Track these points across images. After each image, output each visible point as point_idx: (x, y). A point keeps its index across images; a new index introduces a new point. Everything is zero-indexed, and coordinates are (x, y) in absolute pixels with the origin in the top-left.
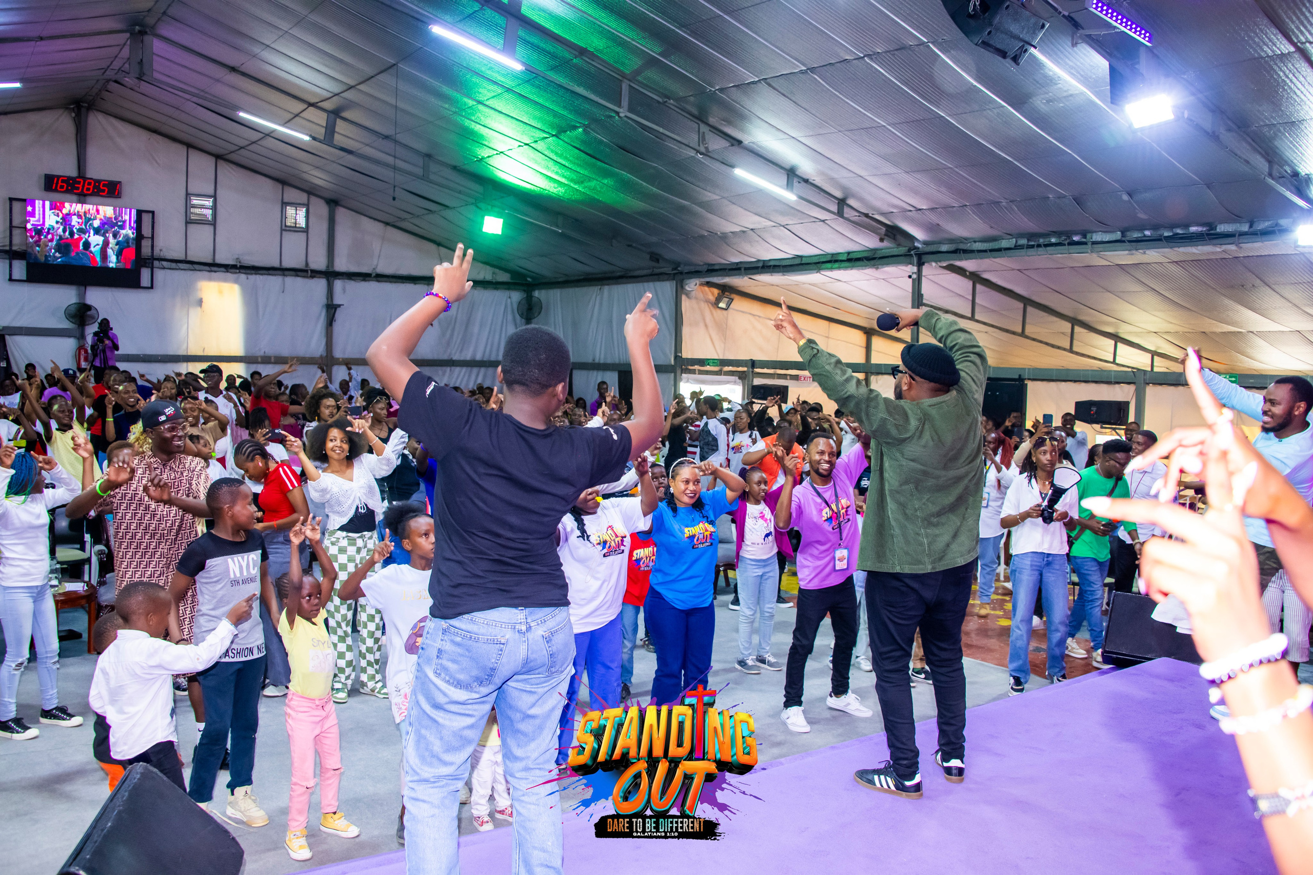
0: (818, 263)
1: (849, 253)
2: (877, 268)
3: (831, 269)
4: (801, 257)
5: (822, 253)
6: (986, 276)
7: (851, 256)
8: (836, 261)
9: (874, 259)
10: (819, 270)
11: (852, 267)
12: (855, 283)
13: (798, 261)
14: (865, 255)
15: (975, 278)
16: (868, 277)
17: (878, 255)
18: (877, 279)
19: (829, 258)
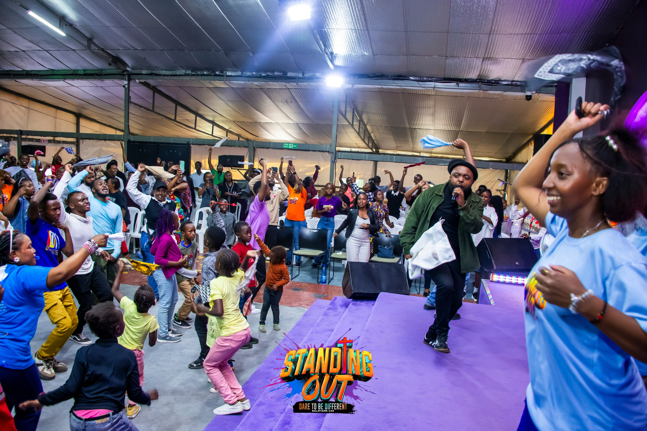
0: (65, 75)
1: (85, 70)
2: (102, 81)
3: (73, 79)
4: (53, 70)
5: (68, 69)
6: (160, 88)
7: (86, 72)
8: (76, 75)
9: (101, 75)
10: (64, 79)
11: (86, 79)
12: (83, 88)
13: (51, 73)
14: (96, 72)
15: (155, 90)
16: (92, 85)
17: (104, 72)
18: (97, 86)
19: (72, 72)
